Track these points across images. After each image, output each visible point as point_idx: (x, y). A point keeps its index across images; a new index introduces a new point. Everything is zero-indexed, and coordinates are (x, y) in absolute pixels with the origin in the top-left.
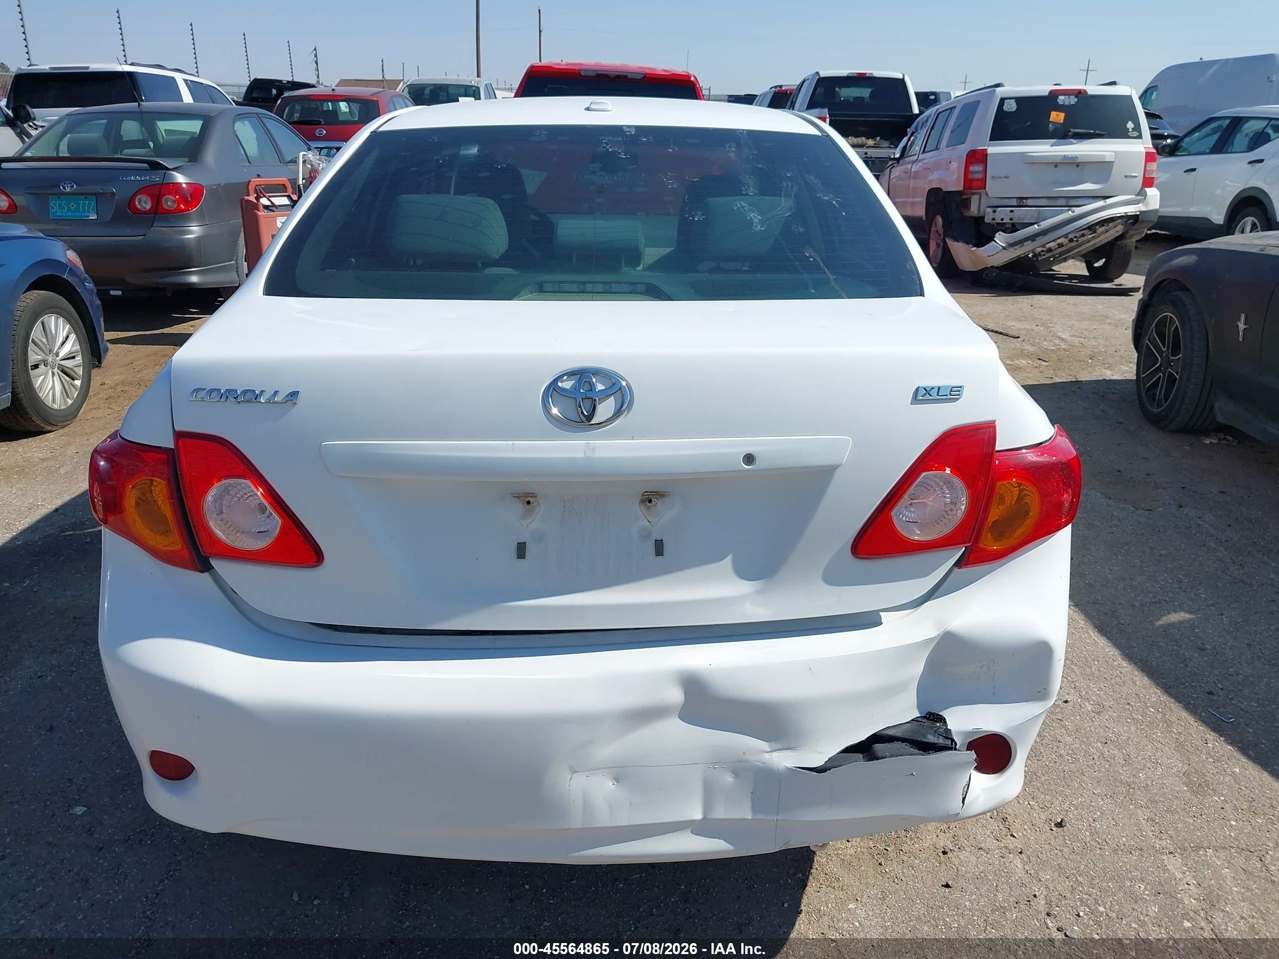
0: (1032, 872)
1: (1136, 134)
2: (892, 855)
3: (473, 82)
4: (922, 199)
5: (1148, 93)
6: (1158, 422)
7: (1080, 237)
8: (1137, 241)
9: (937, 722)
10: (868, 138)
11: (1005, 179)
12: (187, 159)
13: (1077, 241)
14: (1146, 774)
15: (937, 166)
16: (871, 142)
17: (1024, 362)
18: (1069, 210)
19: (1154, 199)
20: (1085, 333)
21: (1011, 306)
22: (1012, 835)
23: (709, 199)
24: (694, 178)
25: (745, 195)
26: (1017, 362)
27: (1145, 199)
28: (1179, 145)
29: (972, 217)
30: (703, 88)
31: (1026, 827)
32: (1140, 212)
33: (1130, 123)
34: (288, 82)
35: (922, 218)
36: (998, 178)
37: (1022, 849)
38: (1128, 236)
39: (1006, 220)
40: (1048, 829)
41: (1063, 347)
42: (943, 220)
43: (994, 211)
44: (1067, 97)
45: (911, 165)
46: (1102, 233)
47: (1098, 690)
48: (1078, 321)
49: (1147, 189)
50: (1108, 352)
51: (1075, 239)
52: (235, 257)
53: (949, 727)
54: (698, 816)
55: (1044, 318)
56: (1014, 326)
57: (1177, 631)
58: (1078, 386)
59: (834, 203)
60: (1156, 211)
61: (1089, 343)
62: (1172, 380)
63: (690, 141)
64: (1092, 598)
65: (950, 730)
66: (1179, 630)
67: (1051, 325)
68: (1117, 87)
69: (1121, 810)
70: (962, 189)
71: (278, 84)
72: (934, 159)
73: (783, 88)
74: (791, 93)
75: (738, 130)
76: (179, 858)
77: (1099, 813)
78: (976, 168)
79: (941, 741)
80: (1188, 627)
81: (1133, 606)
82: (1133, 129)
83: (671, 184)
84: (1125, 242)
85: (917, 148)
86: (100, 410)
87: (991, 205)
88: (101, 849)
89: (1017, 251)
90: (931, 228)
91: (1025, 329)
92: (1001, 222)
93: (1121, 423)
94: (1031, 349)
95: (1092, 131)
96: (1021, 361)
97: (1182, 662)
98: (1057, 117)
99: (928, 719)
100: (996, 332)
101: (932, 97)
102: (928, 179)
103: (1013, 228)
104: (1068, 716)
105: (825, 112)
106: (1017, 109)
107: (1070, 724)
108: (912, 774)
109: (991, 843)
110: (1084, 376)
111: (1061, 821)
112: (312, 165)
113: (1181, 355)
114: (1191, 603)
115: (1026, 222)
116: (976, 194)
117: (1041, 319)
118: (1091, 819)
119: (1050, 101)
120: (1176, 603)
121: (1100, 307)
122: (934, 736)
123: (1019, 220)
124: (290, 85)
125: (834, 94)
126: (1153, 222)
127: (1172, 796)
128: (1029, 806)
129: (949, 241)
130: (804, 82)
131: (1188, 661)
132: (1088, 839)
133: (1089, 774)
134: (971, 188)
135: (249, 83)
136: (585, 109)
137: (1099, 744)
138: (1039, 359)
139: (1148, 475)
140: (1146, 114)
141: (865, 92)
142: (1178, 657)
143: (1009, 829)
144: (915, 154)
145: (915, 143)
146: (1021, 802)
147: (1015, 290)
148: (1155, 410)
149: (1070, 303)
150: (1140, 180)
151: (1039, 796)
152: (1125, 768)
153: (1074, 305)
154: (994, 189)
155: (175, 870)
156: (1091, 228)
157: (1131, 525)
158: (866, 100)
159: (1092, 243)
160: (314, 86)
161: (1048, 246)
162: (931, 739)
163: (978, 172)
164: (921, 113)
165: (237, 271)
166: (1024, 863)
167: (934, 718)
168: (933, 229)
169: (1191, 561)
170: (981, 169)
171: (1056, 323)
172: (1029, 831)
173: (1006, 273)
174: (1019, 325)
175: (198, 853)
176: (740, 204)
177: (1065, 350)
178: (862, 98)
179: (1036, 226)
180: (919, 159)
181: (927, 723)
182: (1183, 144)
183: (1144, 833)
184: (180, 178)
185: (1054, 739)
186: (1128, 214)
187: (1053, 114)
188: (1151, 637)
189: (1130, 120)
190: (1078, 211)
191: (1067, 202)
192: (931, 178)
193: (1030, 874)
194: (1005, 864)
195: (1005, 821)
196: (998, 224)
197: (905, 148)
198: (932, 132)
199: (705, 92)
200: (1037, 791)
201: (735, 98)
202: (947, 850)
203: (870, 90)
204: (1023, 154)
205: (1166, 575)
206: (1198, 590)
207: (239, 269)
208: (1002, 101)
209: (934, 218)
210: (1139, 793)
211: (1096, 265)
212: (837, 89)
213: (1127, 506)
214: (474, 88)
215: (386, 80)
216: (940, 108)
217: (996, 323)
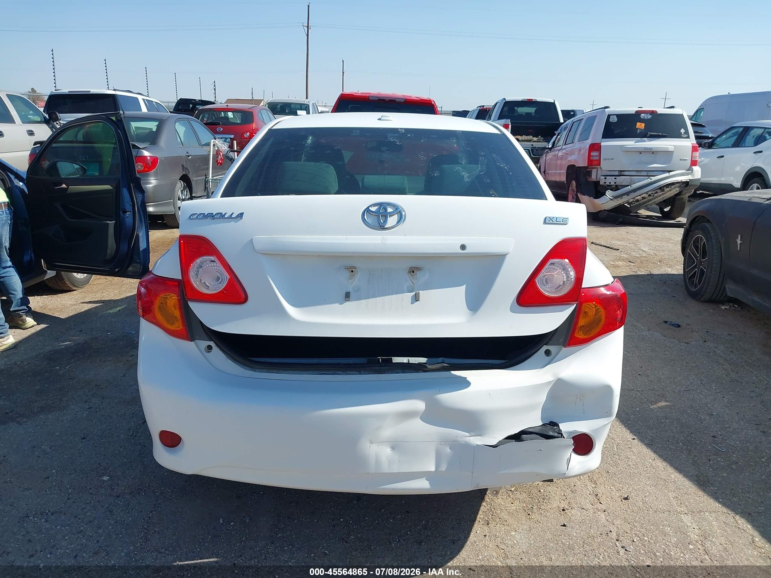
0: (610, 520)
1: (686, 136)
2: (535, 510)
3: (305, 102)
4: (564, 171)
5: (698, 113)
6: (695, 296)
7: (655, 194)
8: (689, 197)
9: (555, 426)
10: (533, 137)
11: (611, 160)
12: (149, 143)
13: (653, 196)
14: (675, 475)
15: (572, 153)
16: (535, 139)
17: (621, 263)
18: (648, 178)
19: (697, 173)
20: (658, 248)
21: (615, 233)
22: (600, 503)
23: (443, 166)
24: (434, 155)
25: (460, 163)
26: (617, 263)
27: (692, 172)
28: (714, 142)
29: (592, 181)
30: (438, 106)
31: (608, 499)
32: (690, 180)
33: (682, 129)
34: (199, 100)
35: (564, 182)
36: (607, 159)
37: (605, 509)
38: (683, 193)
39: (612, 183)
40: (620, 500)
41: (644, 255)
42: (576, 183)
43: (605, 178)
44: (646, 114)
45: (557, 152)
46: (668, 191)
47: (652, 434)
48: (654, 241)
49: (693, 167)
50: (670, 259)
51: (652, 195)
52: (173, 198)
53: (561, 429)
54: (433, 469)
55: (634, 240)
56: (616, 243)
57: (698, 405)
58: (651, 276)
59: (506, 168)
60: (699, 180)
61: (659, 253)
62: (702, 272)
63: (432, 136)
64: (652, 387)
65: (561, 430)
66: (699, 405)
67: (638, 243)
68: (674, 109)
69: (660, 492)
70: (587, 165)
71: (193, 101)
72: (571, 148)
73: (485, 107)
74: (489, 110)
75: (457, 131)
76: (159, 502)
77: (648, 494)
78: (594, 154)
79: (556, 434)
80: (704, 403)
81: (674, 392)
82: (685, 133)
83: (422, 157)
84: (681, 197)
85: (561, 142)
86: (101, 280)
87: (603, 174)
88: (118, 496)
89: (618, 201)
90: (569, 188)
91: (622, 245)
92: (609, 184)
93: (675, 297)
94: (625, 256)
95: (661, 134)
96: (619, 262)
97: (699, 421)
98: (640, 126)
99: (550, 425)
100: (606, 247)
101: (572, 113)
102: (568, 160)
103: (616, 188)
104: (634, 446)
105: (509, 122)
106: (617, 121)
107: (635, 450)
108: (541, 450)
109: (589, 506)
110: (655, 272)
111: (627, 497)
112: (218, 147)
113: (707, 258)
114: (707, 391)
115: (623, 184)
116: (595, 168)
117: (633, 240)
118: (643, 496)
119: (636, 116)
120: (698, 391)
121: (667, 234)
122: (553, 432)
123: (619, 183)
124: (200, 102)
125: (514, 111)
126: (697, 185)
127: (689, 486)
128: (610, 489)
129: (579, 195)
130: (496, 104)
131: (703, 420)
132: (641, 506)
133: (644, 475)
134: (592, 165)
135: (177, 101)
136: (378, 119)
137: (651, 460)
138: (630, 262)
139: (688, 324)
140: (692, 124)
141: (532, 110)
142: (697, 419)
143: (599, 500)
144: (560, 146)
145: (561, 139)
146: (606, 487)
147: (618, 223)
148: (694, 290)
149: (650, 232)
150: (689, 162)
151: (616, 484)
152: (664, 472)
153: (652, 232)
154: (605, 166)
155: (158, 507)
156: (661, 188)
157: (676, 351)
158: (533, 115)
159: (662, 197)
160: (214, 103)
161: (636, 198)
162: (551, 433)
163: (596, 156)
164: (565, 121)
165: (174, 205)
166: (606, 516)
167: (554, 424)
168: (570, 188)
169: (709, 370)
170: (597, 154)
171: (641, 242)
172: (609, 501)
173: (612, 214)
174: (619, 243)
175: (169, 500)
176: (458, 168)
177: (645, 257)
178: (530, 114)
179: (629, 187)
180: (563, 148)
181: (549, 427)
182: (716, 142)
183: (672, 504)
184: (146, 153)
185: (626, 457)
186: (682, 181)
187: (638, 124)
188: (683, 408)
189: (682, 128)
190: (654, 179)
191: (647, 174)
192: (569, 159)
193: (609, 521)
194: (596, 516)
195: (597, 496)
196: (607, 185)
197: (554, 142)
198: (570, 133)
199: (439, 109)
200: (615, 482)
201: (457, 113)
202: (565, 508)
203: (535, 109)
204: (622, 146)
205: (694, 376)
206: (711, 385)
207: (175, 204)
208: (609, 116)
209: (571, 181)
210: (671, 484)
211: (665, 210)
212: (516, 108)
213: (675, 341)
214: (306, 105)
215: (254, 100)
216: (574, 120)
217: (606, 241)
